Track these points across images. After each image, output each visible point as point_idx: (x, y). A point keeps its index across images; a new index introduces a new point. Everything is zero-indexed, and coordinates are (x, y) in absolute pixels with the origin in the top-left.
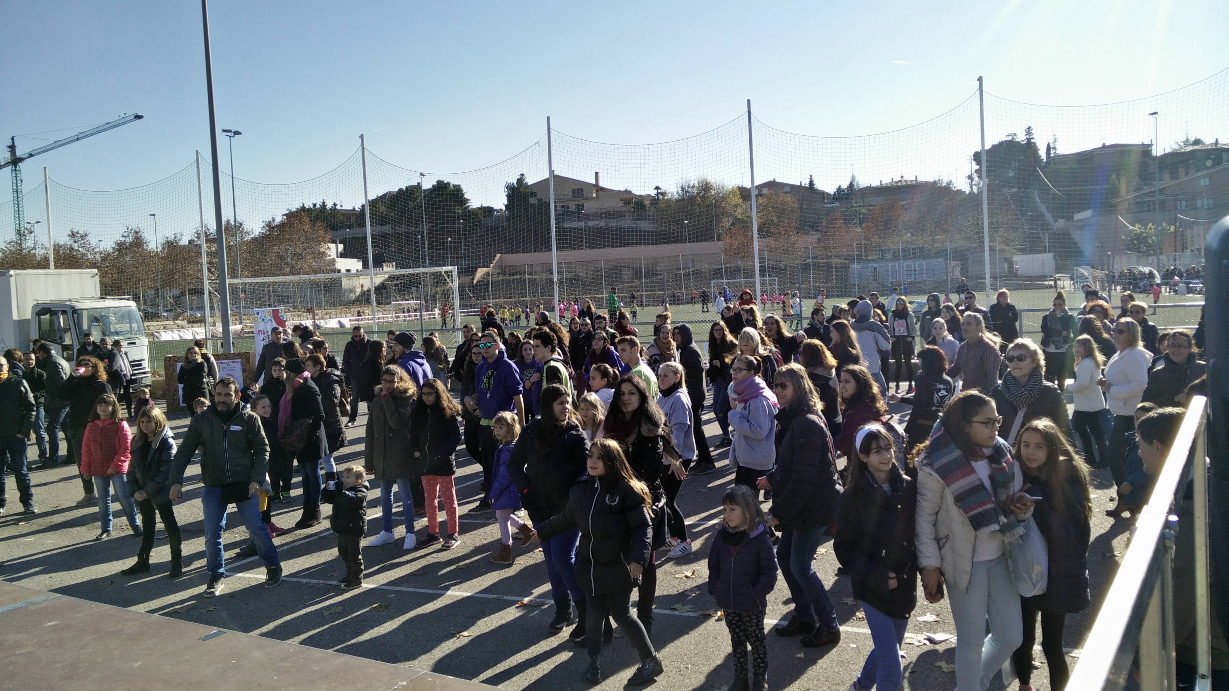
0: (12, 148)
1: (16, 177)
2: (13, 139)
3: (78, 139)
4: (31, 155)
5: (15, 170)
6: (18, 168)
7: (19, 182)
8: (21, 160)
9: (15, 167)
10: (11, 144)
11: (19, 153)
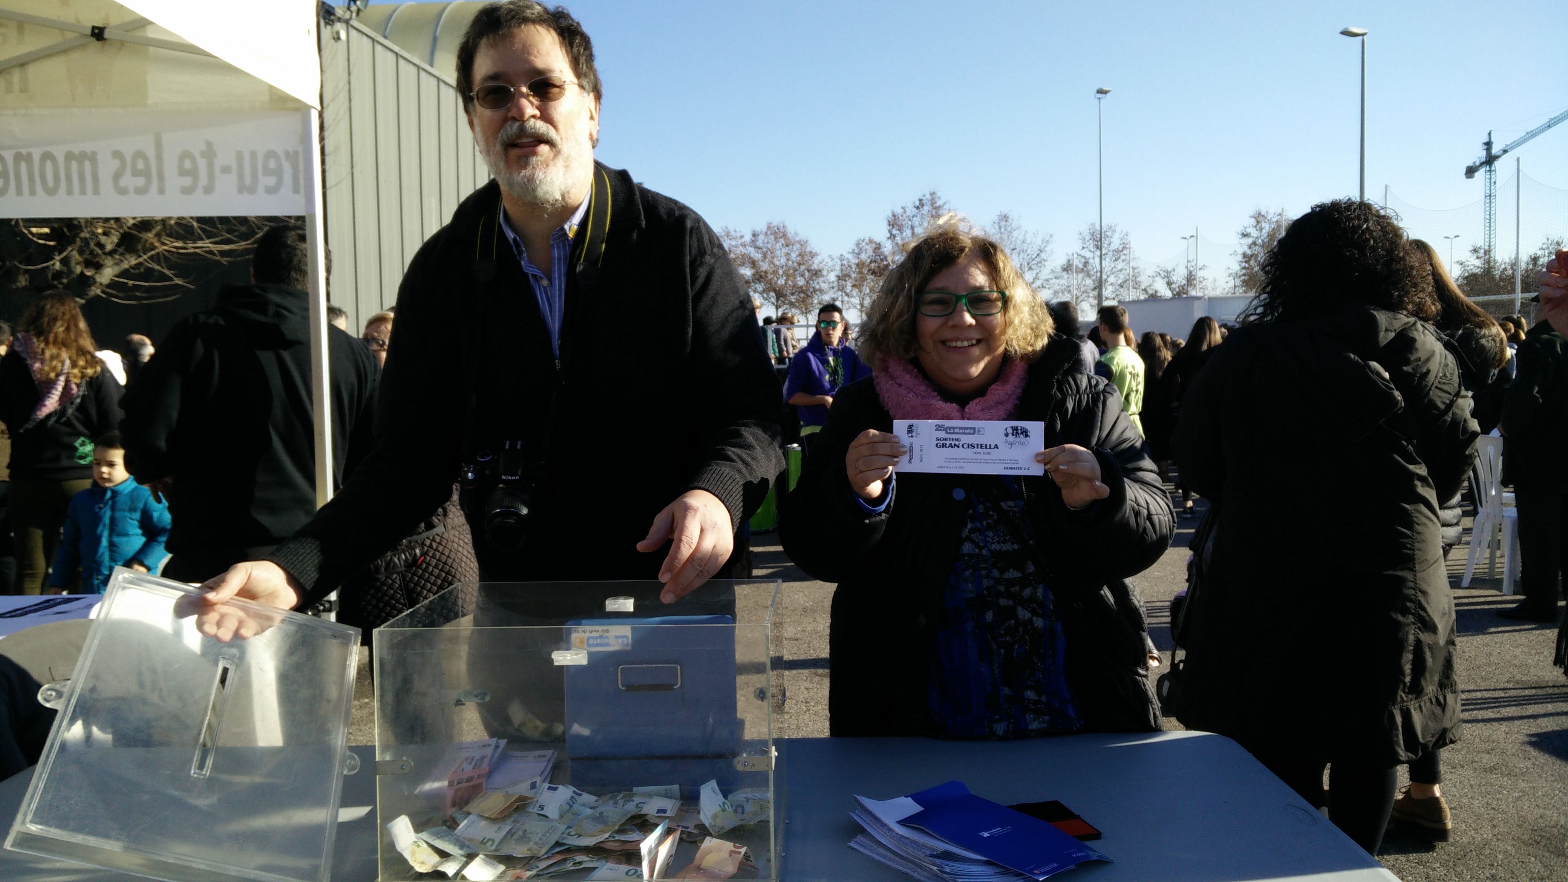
0: (1488, 145)
1: (1490, 179)
2: (1490, 134)
3: (1549, 126)
4: (1505, 151)
5: (1490, 171)
6: (1493, 168)
7: (1493, 184)
8: (1497, 157)
9: (1490, 167)
10: (1486, 140)
11: (1495, 150)
